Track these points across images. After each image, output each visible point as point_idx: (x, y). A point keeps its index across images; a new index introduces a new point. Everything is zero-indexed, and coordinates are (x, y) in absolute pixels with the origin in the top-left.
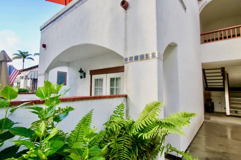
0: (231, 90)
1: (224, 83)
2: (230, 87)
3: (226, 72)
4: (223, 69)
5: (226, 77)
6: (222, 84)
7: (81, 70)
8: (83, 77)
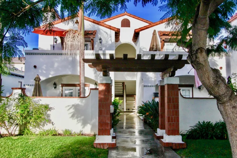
0: (127, 96)
4: (124, 82)
6: (122, 92)
7: (55, 84)
8: (55, 88)
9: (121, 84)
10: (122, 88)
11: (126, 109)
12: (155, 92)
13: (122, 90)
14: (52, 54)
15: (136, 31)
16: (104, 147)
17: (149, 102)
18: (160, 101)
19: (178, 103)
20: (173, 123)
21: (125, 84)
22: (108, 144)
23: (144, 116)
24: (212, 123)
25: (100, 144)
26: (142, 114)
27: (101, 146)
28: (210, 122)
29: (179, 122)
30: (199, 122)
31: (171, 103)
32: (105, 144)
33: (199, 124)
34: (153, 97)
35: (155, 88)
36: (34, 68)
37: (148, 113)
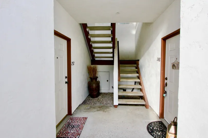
1: (113, 53)
2: (120, 59)
3: (117, 39)
5: (116, 45)
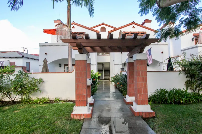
0: (105, 71)
4: (103, 63)
6: (102, 69)
7: (60, 64)
8: (60, 67)
9: (102, 64)
10: (102, 66)
11: (105, 78)
12: (121, 68)
13: (102, 68)
14: (56, 45)
15: (109, 32)
16: (80, 118)
17: (118, 74)
18: (128, 74)
19: (147, 76)
20: (143, 94)
21: (104, 64)
22: (84, 115)
23: (115, 83)
24: (167, 90)
25: (77, 115)
26: (114, 82)
27: (78, 117)
28: (165, 89)
29: (147, 93)
30: (157, 89)
31: (140, 76)
32: (81, 114)
33: (157, 90)
34: (121, 71)
35: (121, 65)
36: (45, 54)
37: (118, 83)
